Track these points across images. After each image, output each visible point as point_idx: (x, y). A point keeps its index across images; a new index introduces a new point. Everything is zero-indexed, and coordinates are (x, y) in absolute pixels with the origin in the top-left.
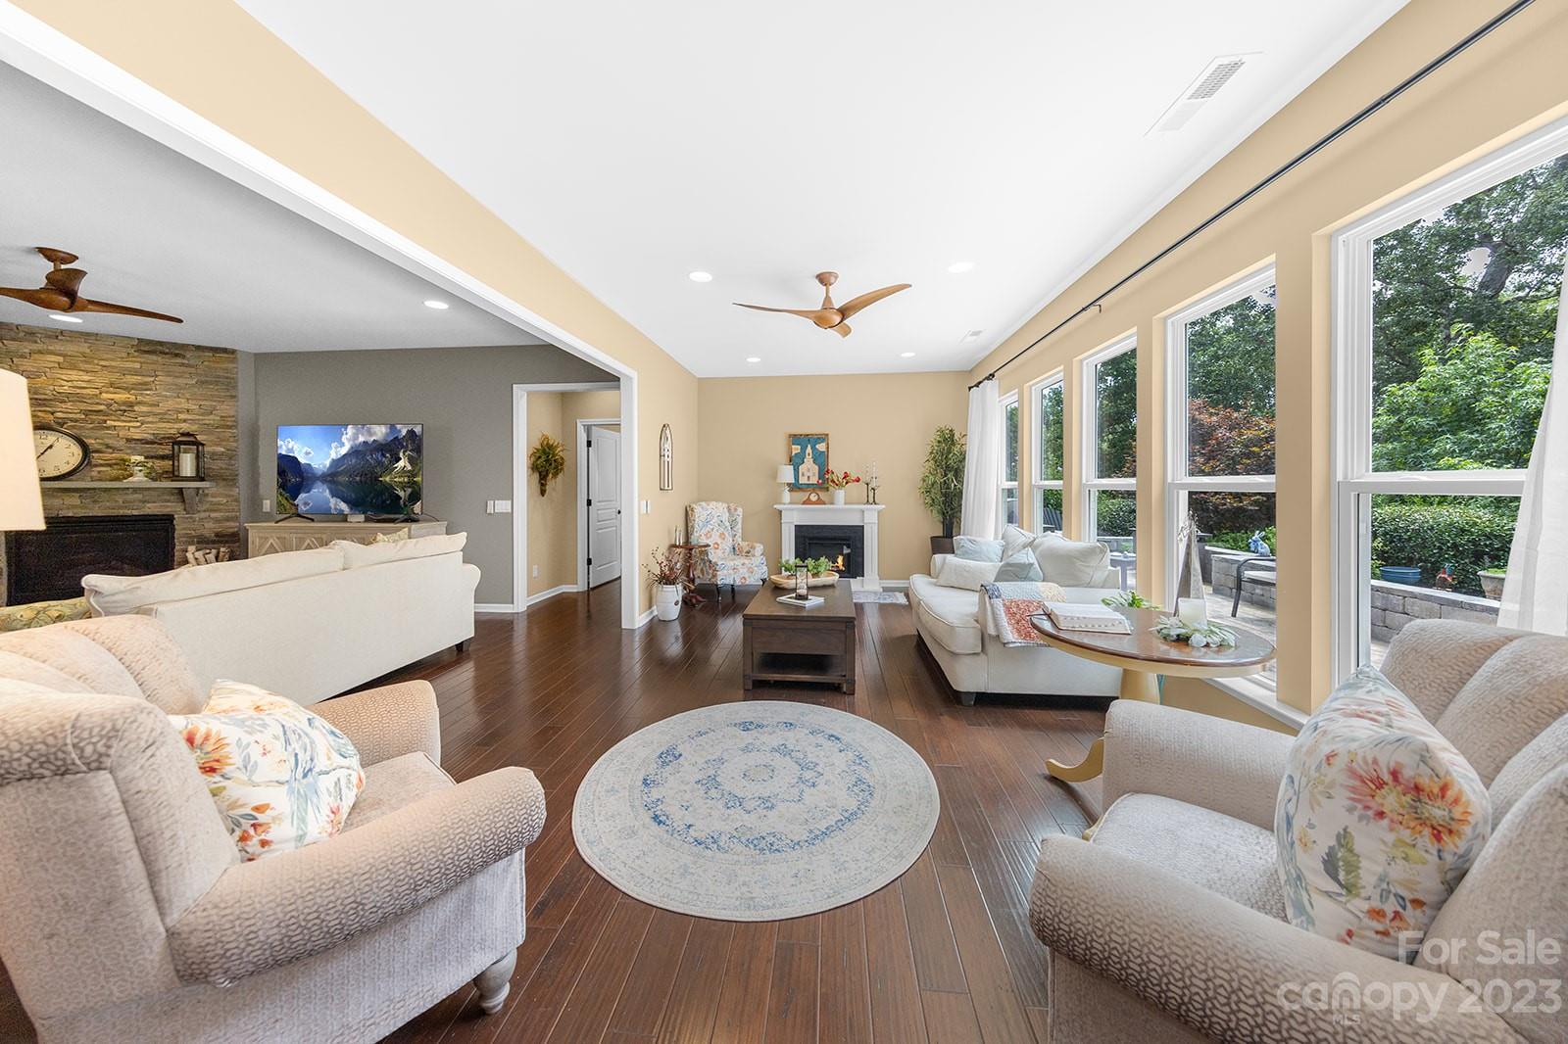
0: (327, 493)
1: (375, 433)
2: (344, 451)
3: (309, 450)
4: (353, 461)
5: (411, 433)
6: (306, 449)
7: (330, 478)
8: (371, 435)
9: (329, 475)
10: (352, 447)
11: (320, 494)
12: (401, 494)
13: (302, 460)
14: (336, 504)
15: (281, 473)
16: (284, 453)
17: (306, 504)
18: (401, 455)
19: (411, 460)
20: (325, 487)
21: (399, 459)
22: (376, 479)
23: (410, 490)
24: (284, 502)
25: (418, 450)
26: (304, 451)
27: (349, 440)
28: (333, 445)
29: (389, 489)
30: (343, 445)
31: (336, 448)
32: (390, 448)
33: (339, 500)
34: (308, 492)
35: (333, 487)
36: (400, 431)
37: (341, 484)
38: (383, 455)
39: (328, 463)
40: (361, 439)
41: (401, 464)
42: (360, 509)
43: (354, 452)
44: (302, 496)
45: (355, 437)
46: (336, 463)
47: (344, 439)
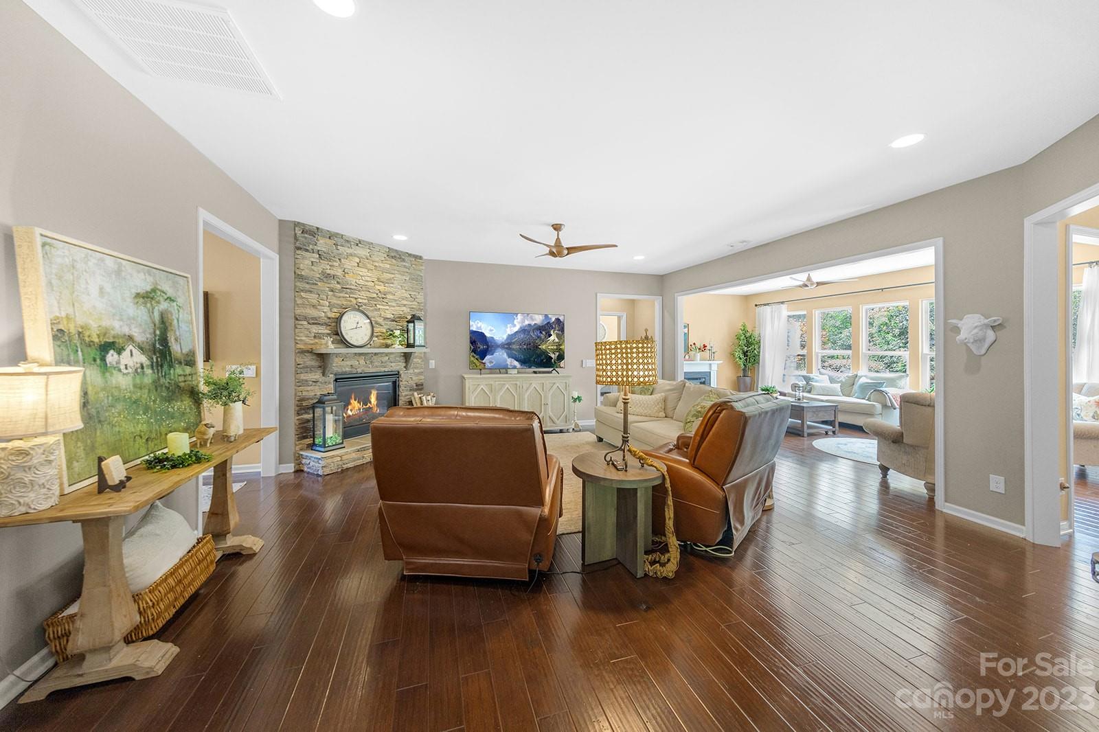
0: (505, 356)
1: (535, 320)
2: (516, 329)
3: (492, 328)
4: (522, 336)
5: (558, 320)
6: (490, 327)
7: (507, 346)
8: (533, 320)
9: (507, 344)
10: (521, 328)
11: (500, 356)
12: (553, 356)
13: (488, 334)
14: (511, 362)
15: (473, 342)
16: (474, 330)
17: (491, 362)
18: (552, 333)
19: (558, 336)
20: (504, 351)
21: (550, 335)
22: (537, 347)
23: (557, 354)
24: (475, 361)
25: (562, 330)
26: (489, 329)
27: (519, 323)
28: (508, 326)
29: (545, 353)
30: (515, 326)
31: (511, 327)
32: (545, 329)
33: (513, 360)
34: (492, 354)
35: (509, 351)
36: (551, 319)
37: (513, 349)
38: (541, 333)
39: (505, 337)
40: (527, 323)
41: (552, 338)
42: (527, 365)
43: (523, 330)
44: (488, 357)
45: (523, 321)
46: (510, 337)
47: (515, 322)
